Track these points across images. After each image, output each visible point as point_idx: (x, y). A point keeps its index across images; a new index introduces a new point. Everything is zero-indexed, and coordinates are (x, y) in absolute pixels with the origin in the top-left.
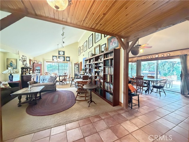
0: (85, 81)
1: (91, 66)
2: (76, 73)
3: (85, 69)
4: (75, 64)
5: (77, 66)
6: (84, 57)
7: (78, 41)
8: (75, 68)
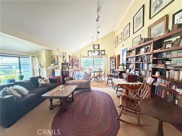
0: (132, 85)
1: (140, 60)
2: (112, 68)
3: (127, 64)
4: (111, 58)
5: (114, 60)
6: (124, 48)
7: (115, 31)
8: (110, 63)
